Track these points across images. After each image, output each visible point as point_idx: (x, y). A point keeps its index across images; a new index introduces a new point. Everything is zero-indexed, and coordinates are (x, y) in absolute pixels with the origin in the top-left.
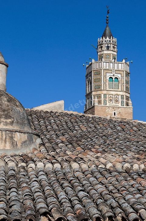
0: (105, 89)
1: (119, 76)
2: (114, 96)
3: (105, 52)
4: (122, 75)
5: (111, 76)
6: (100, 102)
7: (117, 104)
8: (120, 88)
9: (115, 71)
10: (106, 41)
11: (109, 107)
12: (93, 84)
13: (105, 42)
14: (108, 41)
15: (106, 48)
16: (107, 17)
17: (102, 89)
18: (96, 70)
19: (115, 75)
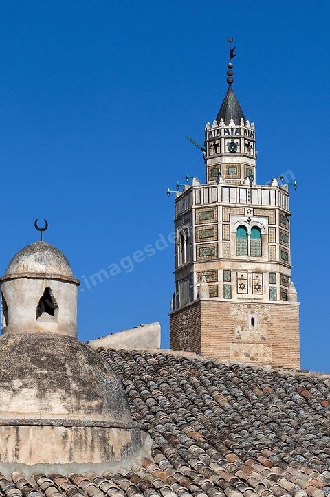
0: (226, 256)
1: (264, 221)
2: (250, 275)
3: (227, 159)
4: (272, 220)
5: (243, 224)
6: (213, 291)
7: (260, 296)
8: (265, 253)
9: (251, 209)
10: (227, 131)
11: (237, 304)
12: (195, 244)
13: (225, 132)
14: (232, 130)
15: (227, 148)
16: (230, 67)
17: (220, 257)
18: (205, 207)
19: (253, 219)
